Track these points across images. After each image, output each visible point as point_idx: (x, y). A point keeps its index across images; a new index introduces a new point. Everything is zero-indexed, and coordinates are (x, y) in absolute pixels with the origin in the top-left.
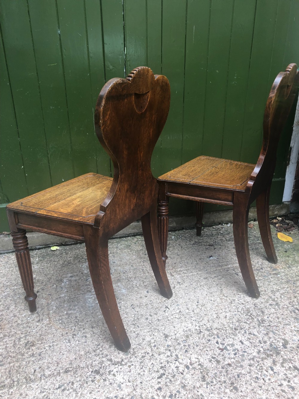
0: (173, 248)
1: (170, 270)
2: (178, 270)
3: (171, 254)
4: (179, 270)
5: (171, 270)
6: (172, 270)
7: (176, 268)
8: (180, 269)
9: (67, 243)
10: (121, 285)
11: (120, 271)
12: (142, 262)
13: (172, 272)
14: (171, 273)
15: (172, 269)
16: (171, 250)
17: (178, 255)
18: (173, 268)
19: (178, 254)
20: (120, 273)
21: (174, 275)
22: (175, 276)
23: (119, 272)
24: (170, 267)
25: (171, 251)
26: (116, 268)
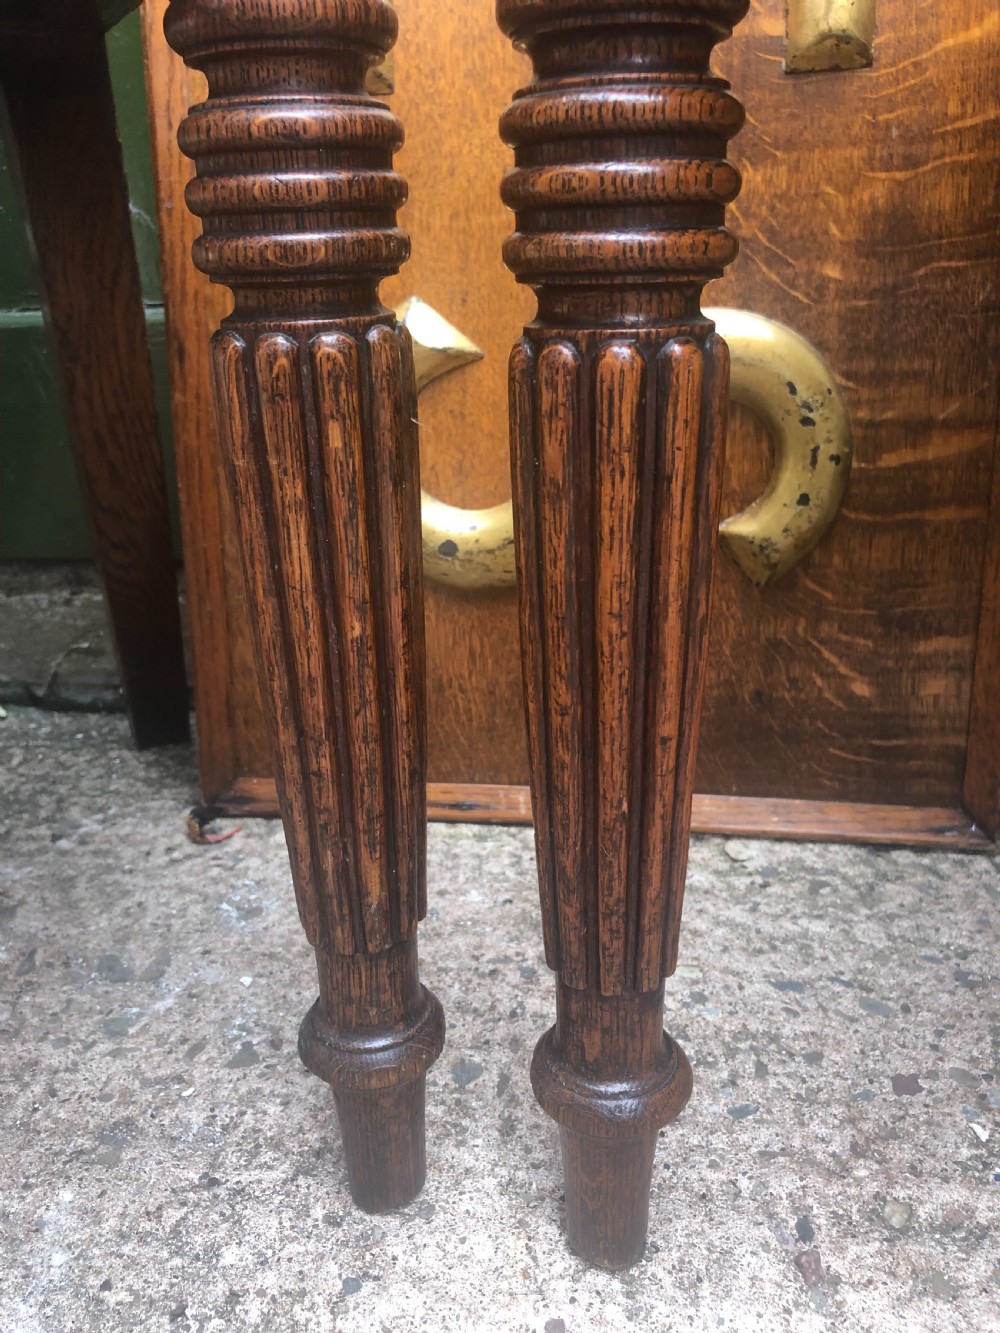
0: (924, 888)
1: (806, 1161)
2: (922, 1212)
3: (880, 957)
4: (938, 1199)
5: (815, 1180)
6: (830, 1175)
7: (901, 1153)
8: (955, 1194)
9: (66, 694)
10: (72, 1221)
11: (226, 1022)
12: (514, 977)
13: (821, 1218)
14: (805, 1231)
15: (840, 1171)
16: (890, 907)
17: (961, 977)
18: (857, 1151)
19: (974, 965)
20: (198, 1048)
21: (836, 1281)
22: (851, 1298)
23: (208, 1031)
24: (816, 1128)
25: (891, 917)
26: (211, 974)
